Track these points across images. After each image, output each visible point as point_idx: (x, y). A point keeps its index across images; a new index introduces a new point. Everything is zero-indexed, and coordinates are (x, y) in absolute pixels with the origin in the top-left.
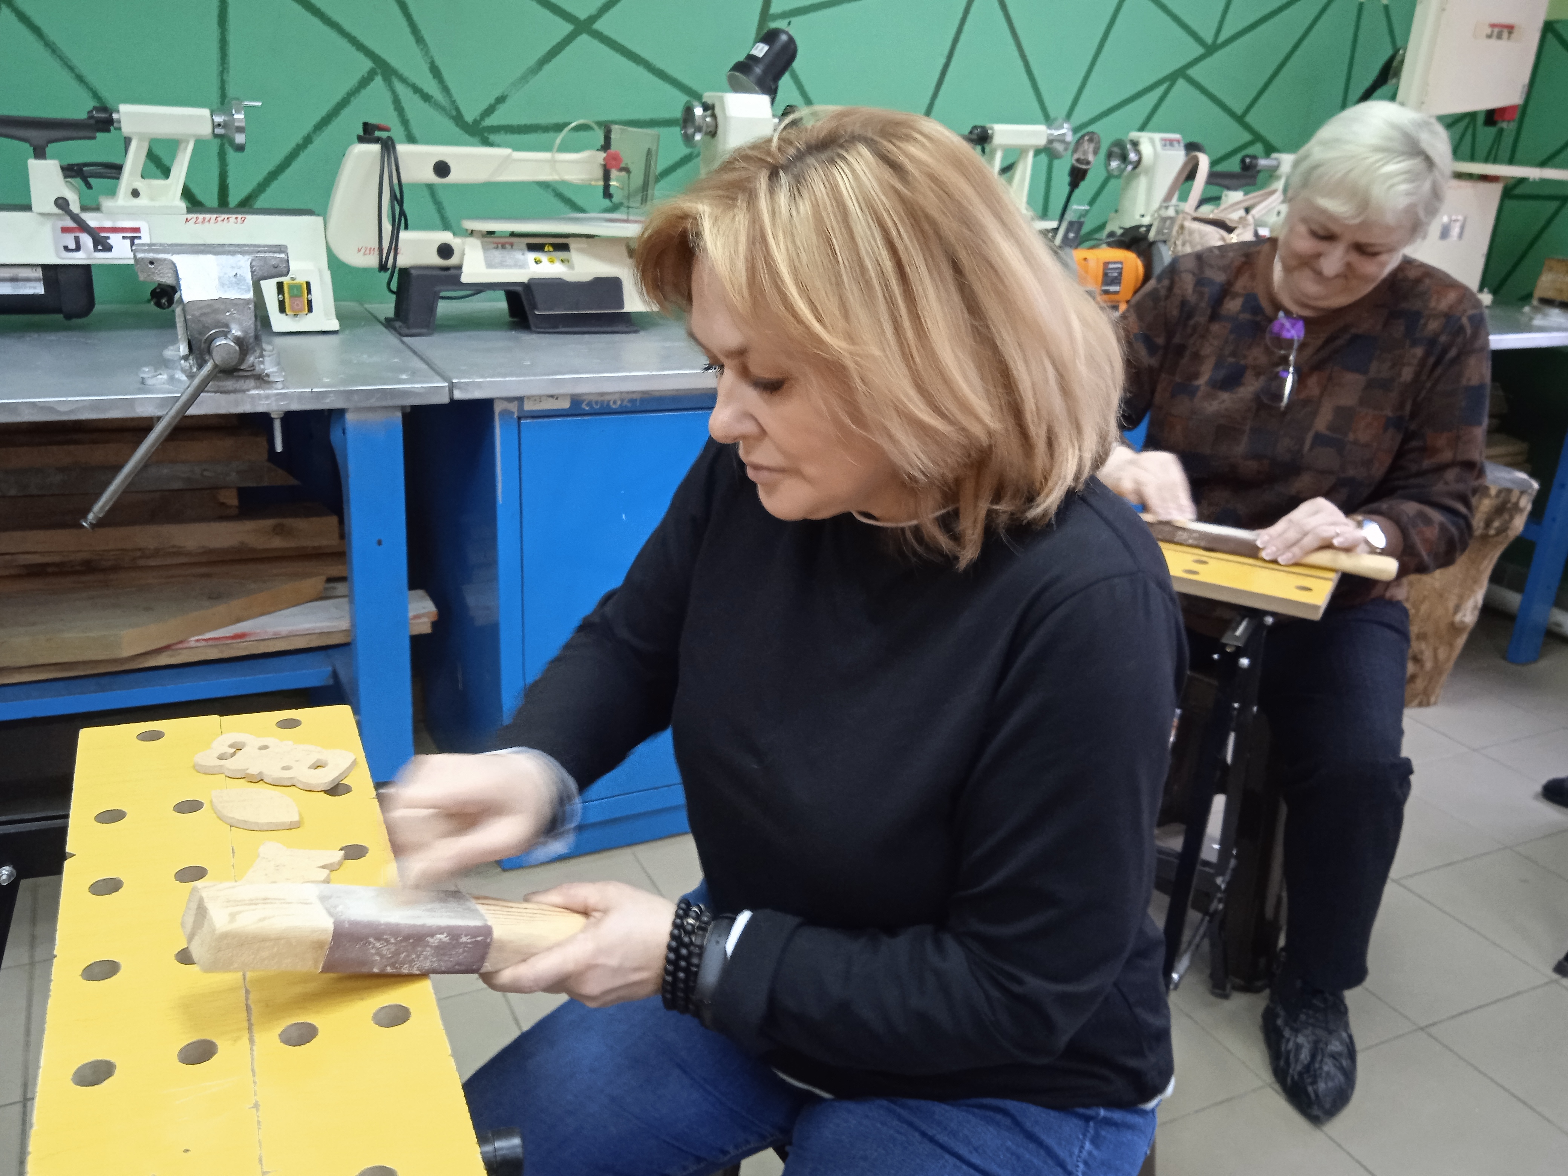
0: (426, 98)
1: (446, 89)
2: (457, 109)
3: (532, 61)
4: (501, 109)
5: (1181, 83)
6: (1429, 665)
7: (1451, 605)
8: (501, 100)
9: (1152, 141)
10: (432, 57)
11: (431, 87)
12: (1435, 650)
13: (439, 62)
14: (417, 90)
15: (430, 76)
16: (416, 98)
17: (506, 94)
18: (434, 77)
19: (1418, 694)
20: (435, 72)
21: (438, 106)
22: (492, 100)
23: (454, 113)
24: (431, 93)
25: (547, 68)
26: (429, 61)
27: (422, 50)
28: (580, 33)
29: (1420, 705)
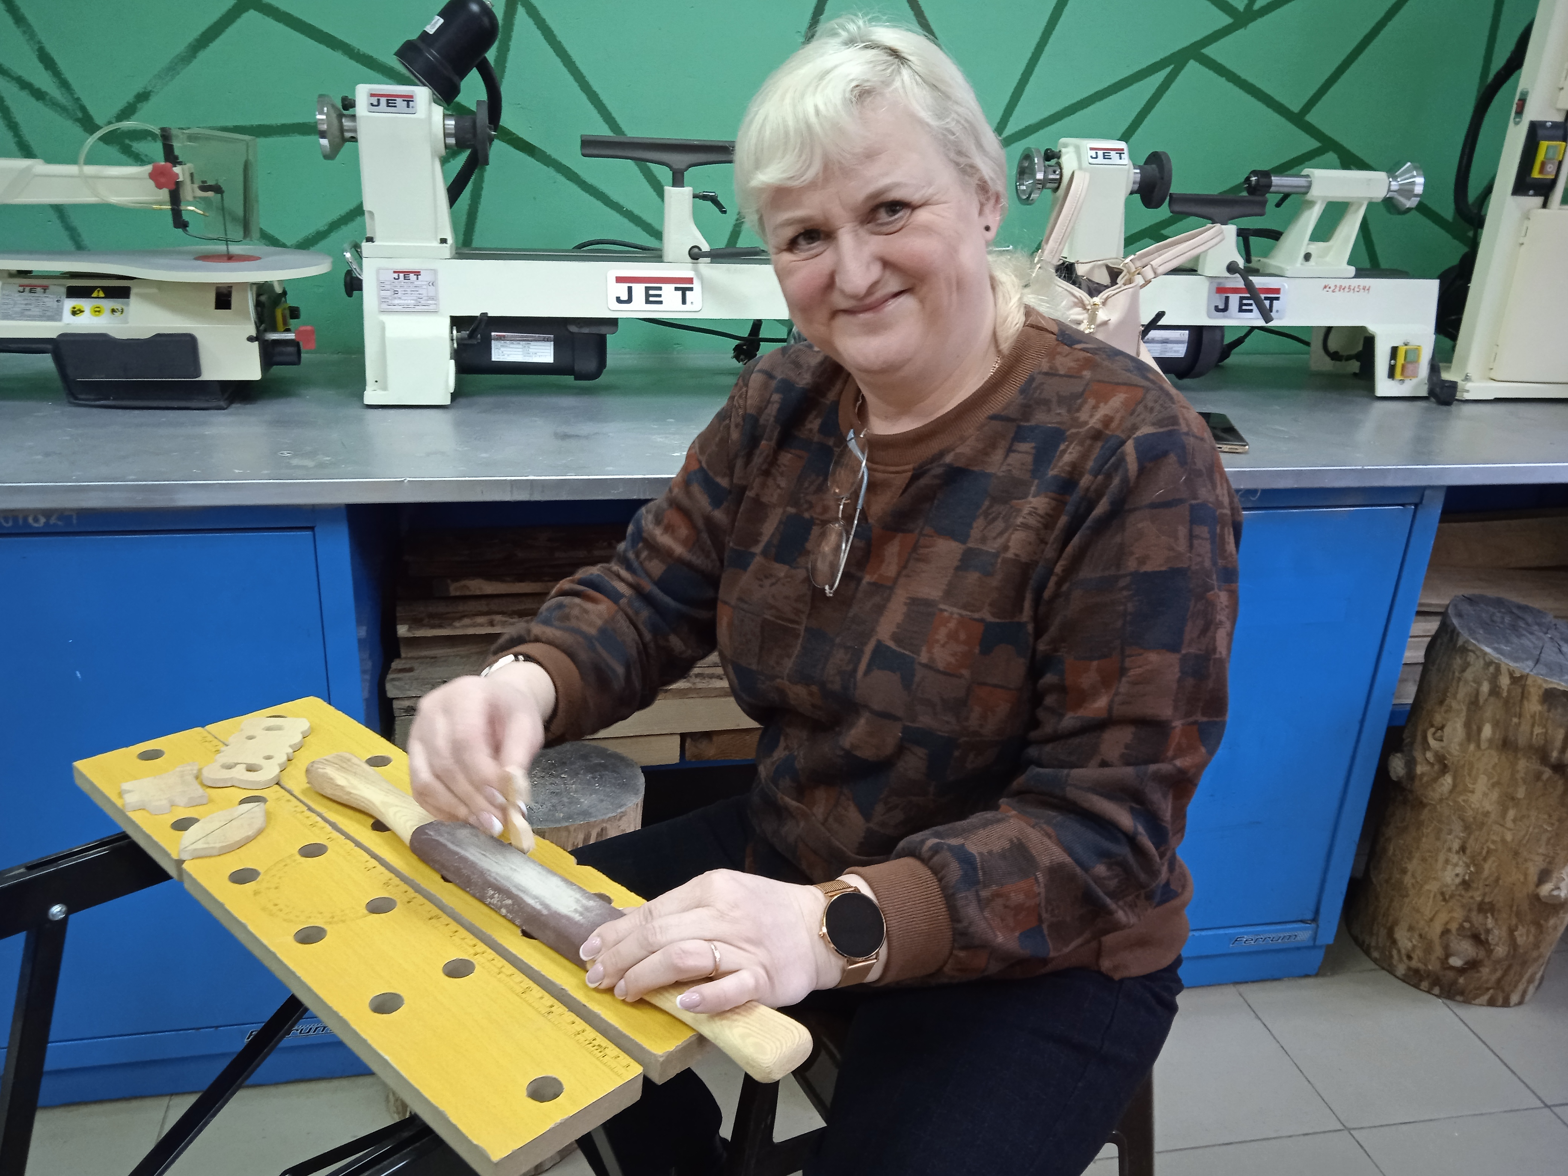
0: (39, 95)
1: (64, 84)
2: (83, 109)
3: (181, 46)
4: (145, 109)
5: (1192, 65)
6: (1500, 951)
7: (1533, 871)
8: (143, 97)
9: (1077, 149)
10: (39, 42)
11: (43, 80)
12: (1511, 931)
13: (52, 49)
14: (24, 85)
15: (40, 66)
16: (24, 95)
17: (150, 88)
18: (46, 68)
19: (1488, 989)
20: (47, 61)
21: (54, 105)
22: (130, 97)
23: (80, 115)
24: (44, 89)
25: (202, 55)
26: (36, 47)
27: (24, 32)
28: (246, 10)
29: (1491, 1003)
